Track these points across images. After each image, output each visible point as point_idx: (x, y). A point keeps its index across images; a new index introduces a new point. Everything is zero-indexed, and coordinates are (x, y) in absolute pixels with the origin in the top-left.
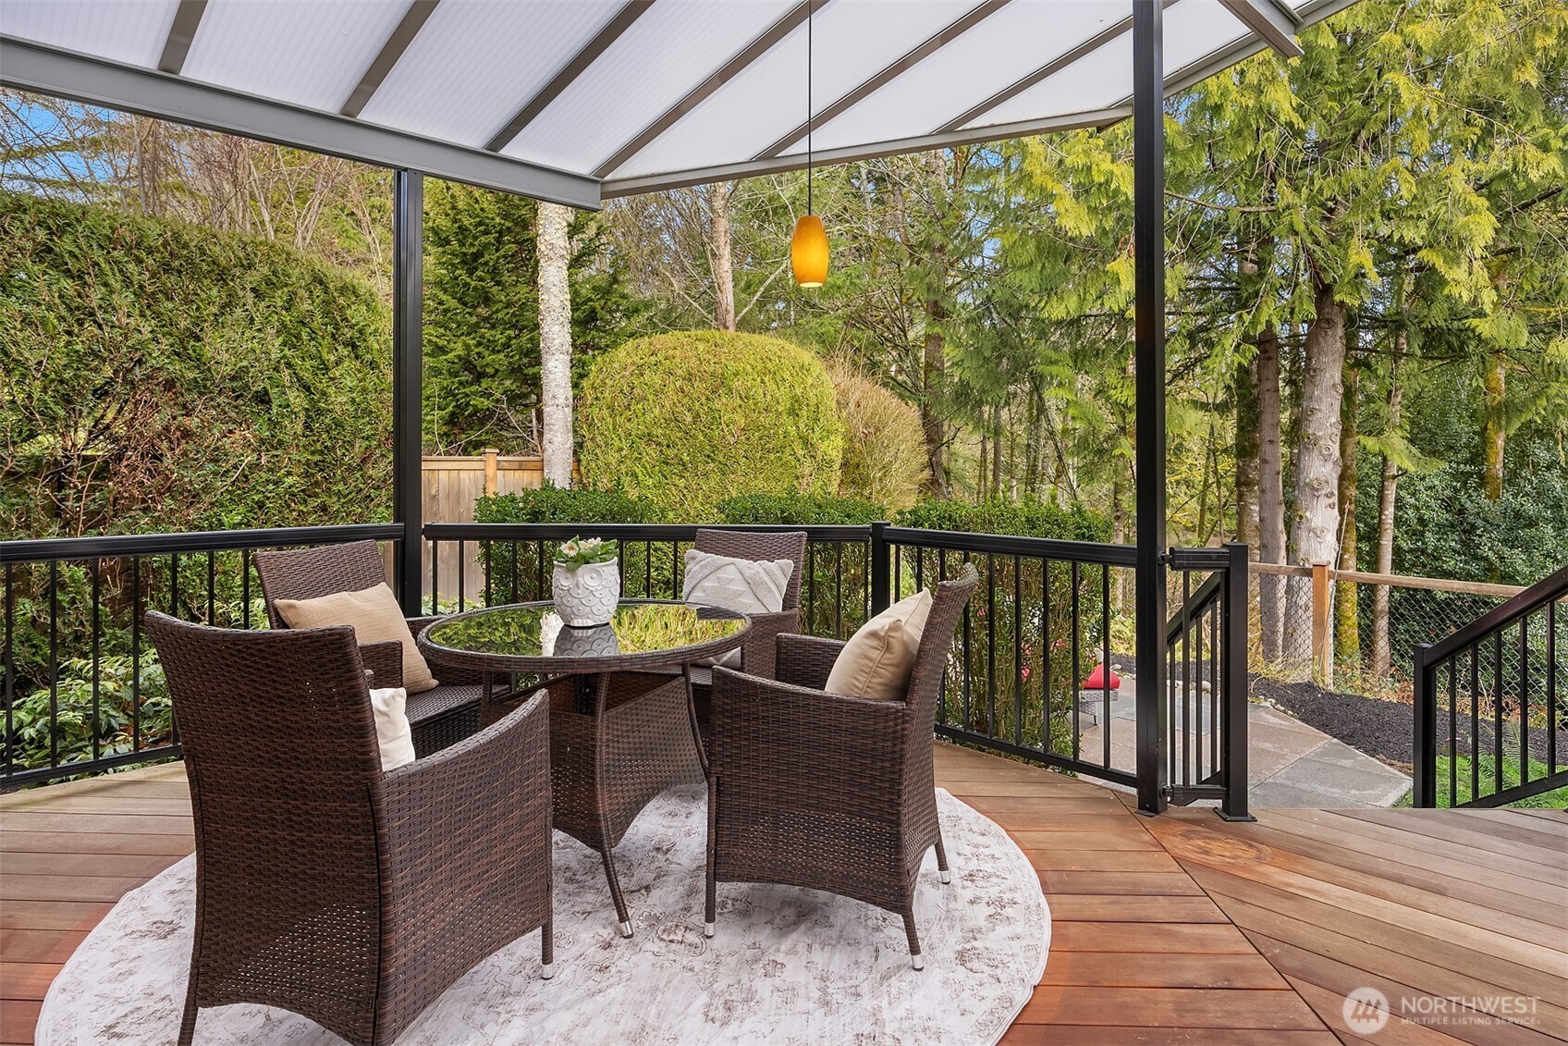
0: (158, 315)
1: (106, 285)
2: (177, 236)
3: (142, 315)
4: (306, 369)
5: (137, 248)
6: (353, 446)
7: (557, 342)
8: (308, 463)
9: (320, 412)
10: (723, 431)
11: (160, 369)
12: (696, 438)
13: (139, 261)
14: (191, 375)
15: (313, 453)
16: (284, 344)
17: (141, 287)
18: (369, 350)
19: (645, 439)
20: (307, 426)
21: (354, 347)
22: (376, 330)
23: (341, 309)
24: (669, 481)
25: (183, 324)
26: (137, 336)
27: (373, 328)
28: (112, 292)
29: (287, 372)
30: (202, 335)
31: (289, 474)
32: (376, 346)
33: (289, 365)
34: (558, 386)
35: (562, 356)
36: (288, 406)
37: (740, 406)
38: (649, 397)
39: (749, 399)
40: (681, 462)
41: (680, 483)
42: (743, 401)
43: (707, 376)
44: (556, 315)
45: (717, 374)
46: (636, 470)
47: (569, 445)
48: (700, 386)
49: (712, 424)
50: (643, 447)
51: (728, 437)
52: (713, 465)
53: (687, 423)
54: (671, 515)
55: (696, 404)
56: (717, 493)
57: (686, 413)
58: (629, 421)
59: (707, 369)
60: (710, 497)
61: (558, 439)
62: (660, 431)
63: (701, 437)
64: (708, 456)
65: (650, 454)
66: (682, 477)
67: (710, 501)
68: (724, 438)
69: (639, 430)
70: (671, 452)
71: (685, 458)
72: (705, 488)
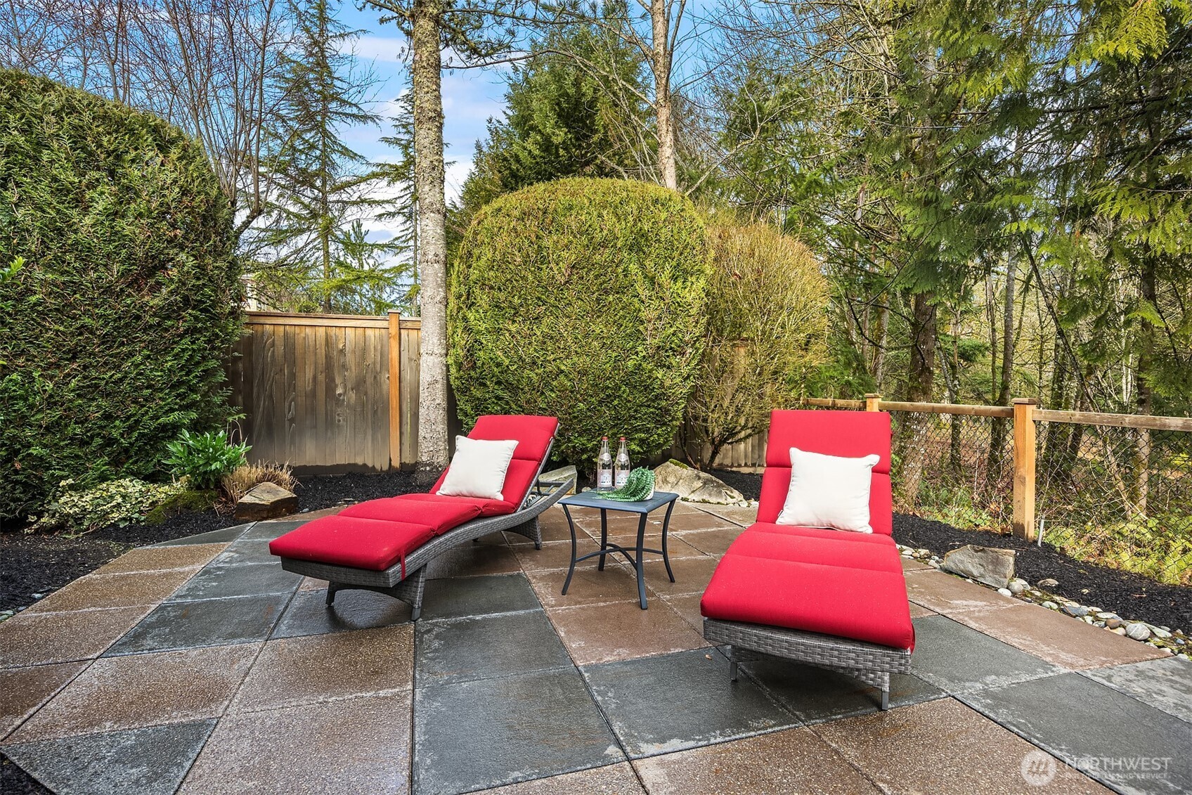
7: (427, 201)
10: (551, 269)
12: (527, 279)
19: (480, 284)
24: (501, 326)
27: (133, 154)
34: (428, 243)
35: (433, 215)
37: (571, 242)
38: (486, 240)
39: (582, 235)
40: (511, 306)
41: (513, 328)
42: (575, 237)
43: (541, 213)
44: (426, 175)
45: (550, 210)
46: (471, 316)
47: (438, 298)
48: (532, 224)
49: (542, 263)
50: (477, 291)
51: (558, 277)
52: (544, 308)
53: (517, 263)
54: (507, 362)
55: (527, 242)
56: (552, 338)
57: (516, 253)
58: (470, 267)
59: (541, 206)
60: (545, 343)
61: (429, 294)
62: (492, 273)
63: (530, 278)
64: (539, 299)
65: (483, 299)
66: (514, 322)
67: (544, 347)
68: (553, 278)
69: (474, 274)
70: (502, 296)
71: (516, 301)
72: (539, 334)
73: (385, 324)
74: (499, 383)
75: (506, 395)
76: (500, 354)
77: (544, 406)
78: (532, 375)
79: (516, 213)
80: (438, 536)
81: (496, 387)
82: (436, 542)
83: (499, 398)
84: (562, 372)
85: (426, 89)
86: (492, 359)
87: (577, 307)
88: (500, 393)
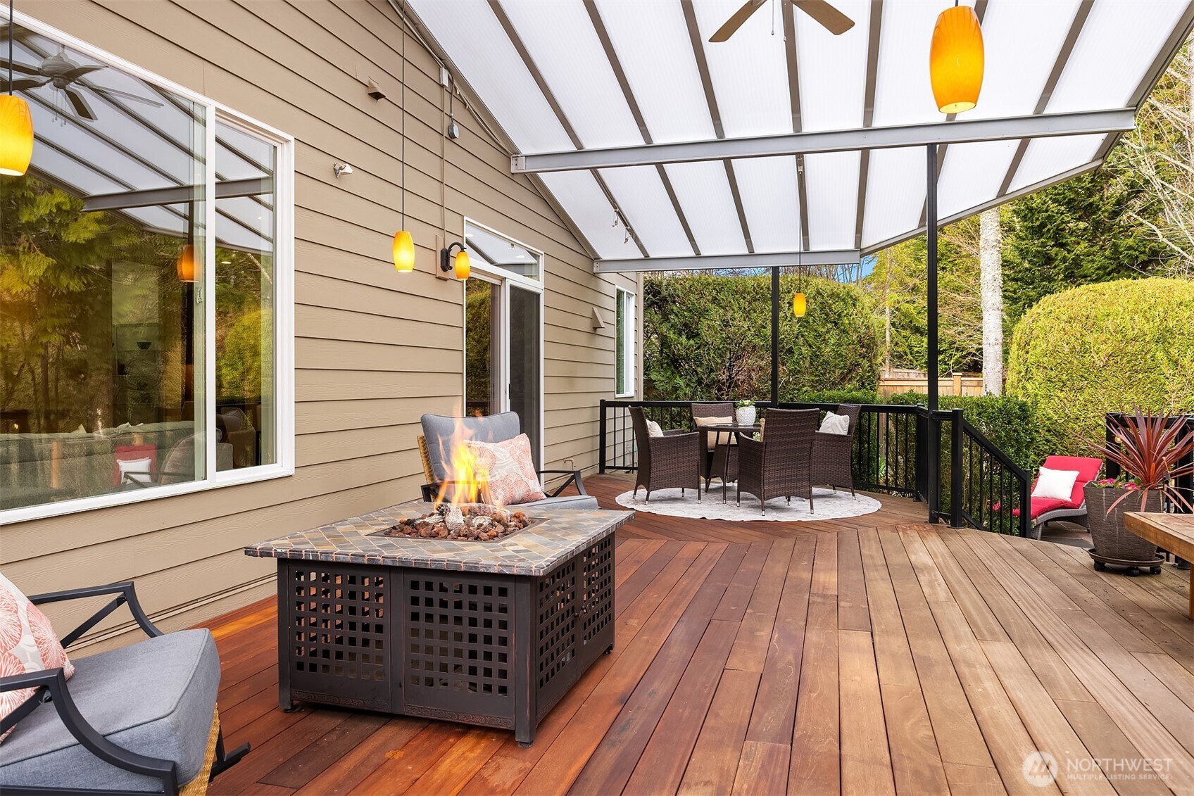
0: (750, 319)
1: (733, 310)
2: (759, 285)
3: (745, 320)
4: (810, 337)
5: (743, 293)
6: (835, 372)
7: (989, 303)
8: (813, 381)
9: (817, 357)
10: (1093, 357)
11: (751, 342)
12: (1073, 363)
13: (744, 298)
14: (762, 343)
15: (816, 376)
16: (800, 326)
17: (745, 309)
18: (842, 324)
19: (1036, 365)
20: (811, 364)
21: (836, 324)
22: (847, 314)
23: (830, 306)
24: (1052, 394)
25: (760, 322)
26: (743, 329)
27: (845, 312)
28: (734, 313)
29: (802, 339)
30: (766, 326)
31: (804, 386)
32: (847, 322)
33: (802, 336)
34: (990, 331)
35: (994, 312)
36: (802, 354)
37: (1109, 339)
38: (1041, 336)
39: (1117, 333)
40: (1060, 380)
41: (1062, 395)
42: (1111, 334)
43: (1084, 318)
44: (989, 285)
45: (1092, 316)
46: (1029, 386)
47: (997, 369)
48: (1077, 327)
49: (1085, 353)
50: (1034, 370)
51: (1098, 362)
52: (1086, 382)
53: (1065, 353)
54: (1056, 417)
55: (1073, 339)
56: (1092, 402)
57: (1065, 345)
58: (1027, 352)
59: (1084, 313)
60: (1086, 405)
61: (990, 366)
62: (1045, 359)
63: (1076, 362)
64: (1082, 376)
65: (1038, 375)
66: (1062, 391)
67: (1086, 408)
68: (1094, 362)
69: (1031, 359)
70: (1053, 374)
71: (1064, 377)
72: (1081, 399)
73: (950, 383)
74: (1049, 431)
75: (1054, 439)
76: (1051, 412)
77: (1084, 448)
78: (1075, 426)
79: (1064, 317)
80: (1047, 511)
81: (1047, 433)
82: (1047, 513)
83: (1048, 441)
84: (1100, 425)
85: (990, 227)
86: (1044, 415)
87: (1112, 382)
88: (1050, 437)
